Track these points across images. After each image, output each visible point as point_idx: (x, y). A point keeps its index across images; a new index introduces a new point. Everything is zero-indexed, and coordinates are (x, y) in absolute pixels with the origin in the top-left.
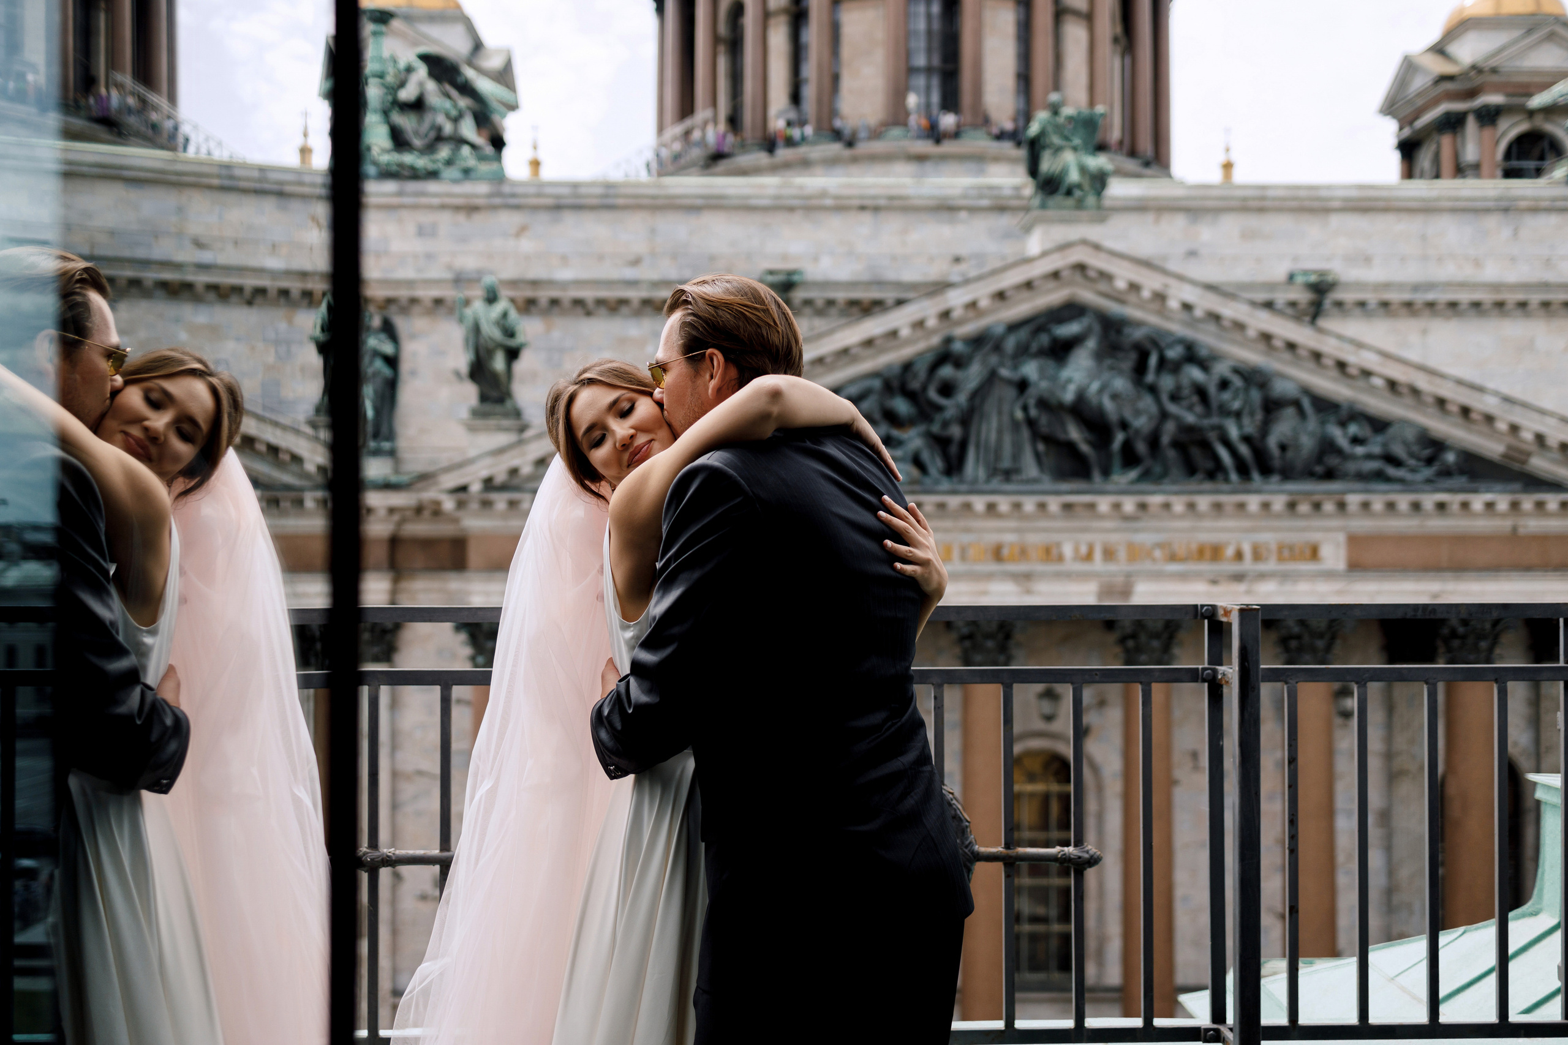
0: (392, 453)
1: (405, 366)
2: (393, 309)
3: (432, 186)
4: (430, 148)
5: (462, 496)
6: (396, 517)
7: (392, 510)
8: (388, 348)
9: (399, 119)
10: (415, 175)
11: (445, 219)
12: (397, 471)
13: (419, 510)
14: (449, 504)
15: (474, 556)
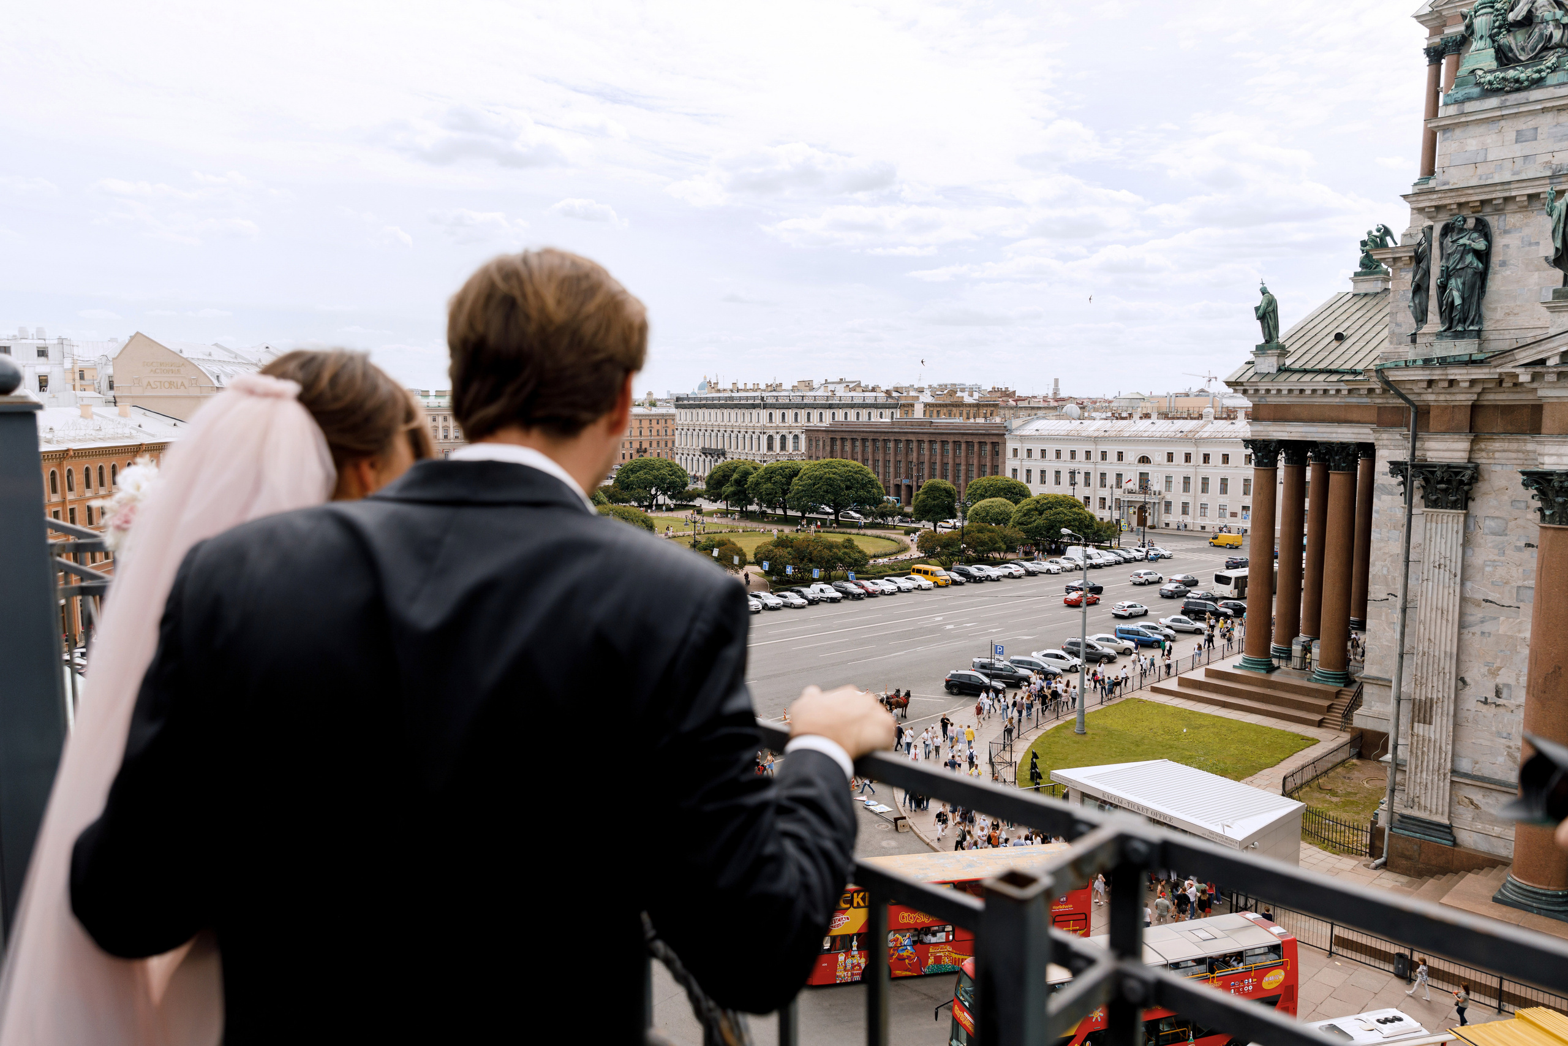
0: (1479, 333)
1: (1495, 260)
2: (1488, 209)
3: (1535, 94)
4: (1538, 58)
5: (1538, 369)
6: (1478, 389)
7: (1473, 382)
8: (1481, 245)
9: (1505, 39)
10: (1519, 86)
11: (1546, 121)
12: (1481, 351)
13: (1500, 382)
14: (1524, 377)
15: (1547, 422)
